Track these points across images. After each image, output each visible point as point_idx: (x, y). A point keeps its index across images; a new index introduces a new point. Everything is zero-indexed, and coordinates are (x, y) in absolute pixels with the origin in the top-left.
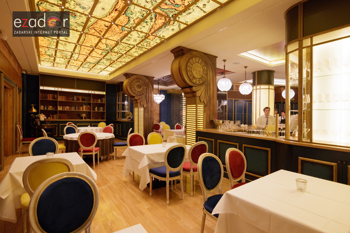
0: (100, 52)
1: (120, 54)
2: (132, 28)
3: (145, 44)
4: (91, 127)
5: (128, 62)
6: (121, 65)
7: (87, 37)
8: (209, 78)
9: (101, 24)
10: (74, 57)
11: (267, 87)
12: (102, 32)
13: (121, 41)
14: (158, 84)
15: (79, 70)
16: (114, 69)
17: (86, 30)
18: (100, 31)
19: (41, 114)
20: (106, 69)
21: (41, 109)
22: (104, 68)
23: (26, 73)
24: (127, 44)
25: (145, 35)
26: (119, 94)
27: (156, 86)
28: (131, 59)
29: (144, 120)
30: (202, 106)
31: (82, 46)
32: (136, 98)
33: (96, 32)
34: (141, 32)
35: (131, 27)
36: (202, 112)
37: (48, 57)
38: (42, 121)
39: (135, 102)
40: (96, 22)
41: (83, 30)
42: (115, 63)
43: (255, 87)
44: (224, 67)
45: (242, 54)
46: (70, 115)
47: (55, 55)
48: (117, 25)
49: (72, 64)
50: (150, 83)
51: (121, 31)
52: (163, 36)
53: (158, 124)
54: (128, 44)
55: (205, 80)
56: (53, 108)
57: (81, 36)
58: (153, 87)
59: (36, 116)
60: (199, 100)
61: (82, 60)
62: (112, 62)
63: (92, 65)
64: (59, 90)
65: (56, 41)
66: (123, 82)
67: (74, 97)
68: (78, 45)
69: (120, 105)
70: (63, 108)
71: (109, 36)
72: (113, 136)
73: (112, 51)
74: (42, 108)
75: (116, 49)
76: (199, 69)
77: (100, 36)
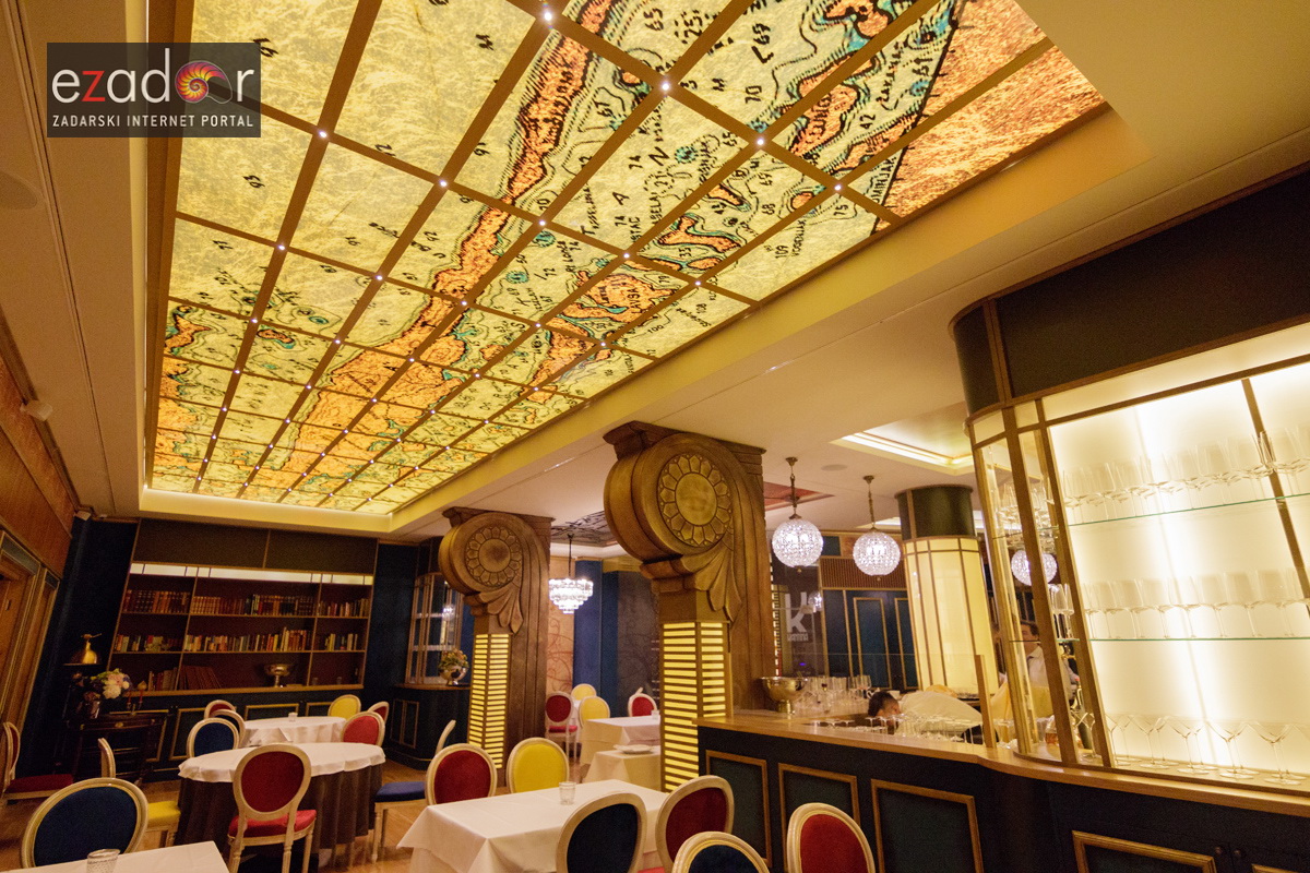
0: (365, 442)
1: (433, 446)
2: (475, 371)
3: (520, 416)
4: (299, 715)
5: (460, 472)
6: (436, 481)
7: (324, 401)
8: (739, 521)
9: (374, 363)
10: (272, 460)
11: (952, 543)
12: (375, 384)
13: (437, 409)
14: (571, 539)
15: (285, 500)
16: (409, 495)
17: (324, 379)
18: (371, 381)
19: (112, 669)
20: (382, 495)
21: (119, 649)
22: (377, 491)
23: (90, 518)
24: (459, 416)
25: (519, 389)
26: (423, 580)
27: (558, 549)
28: (471, 460)
29: (508, 684)
30: (720, 625)
31: (305, 427)
32: (483, 597)
33: (356, 384)
34: (506, 382)
35: (471, 370)
36: (720, 649)
37: (183, 462)
38: (110, 699)
39: (478, 612)
40: (357, 357)
41: (314, 380)
42: (416, 474)
43: (910, 547)
44: (793, 480)
45: (850, 438)
46: (226, 671)
47: (209, 454)
48: (426, 365)
49: (262, 483)
50: (536, 540)
51: (440, 381)
52: (578, 392)
53: (565, 694)
54: (463, 417)
55: (726, 530)
56: (164, 646)
57: (303, 396)
58: (547, 552)
59: (93, 678)
60: (707, 604)
61: (302, 468)
62: (404, 471)
63: (333, 484)
64: (200, 575)
65: (217, 414)
66: (440, 539)
67: (252, 598)
68: (293, 425)
69: (423, 624)
70: (203, 642)
71: (398, 394)
72: (378, 757)
73: (408, 438)
74: (122, 645)
75: (420, 433)
76: (701, 494)
77: (369, 395)
